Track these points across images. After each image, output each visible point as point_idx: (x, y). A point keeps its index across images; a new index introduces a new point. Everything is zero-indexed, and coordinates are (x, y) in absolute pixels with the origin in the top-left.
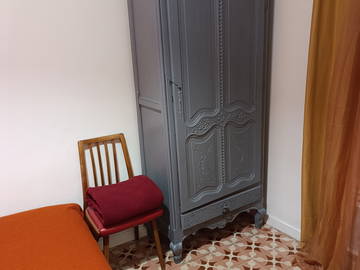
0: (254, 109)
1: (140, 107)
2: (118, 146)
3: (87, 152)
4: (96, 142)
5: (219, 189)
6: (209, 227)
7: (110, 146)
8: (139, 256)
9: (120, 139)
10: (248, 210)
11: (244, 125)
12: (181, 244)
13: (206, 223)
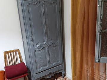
0: (58, 41)
1: (23, 41)
4: (10, 52)
6: (45, 78)
10: (59, 72)
11: (55, 46)
13: (44, 76)
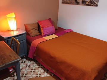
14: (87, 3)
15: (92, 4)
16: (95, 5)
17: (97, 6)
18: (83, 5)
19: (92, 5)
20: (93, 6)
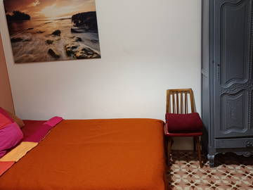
1: (202, 75)
2: (188, 95)
3: (171, 96)
4: (177, 92)
5: (245, 131)
7: (184, 94)
8: (191, 157)
9: (190, 91)
12: (213, 156)
14: (78, 54)
15: (89, 54)
16: (95, 55)
17: (99, 57)
18: (70, 60)
19: (89, 56)
20: (91, 58)
